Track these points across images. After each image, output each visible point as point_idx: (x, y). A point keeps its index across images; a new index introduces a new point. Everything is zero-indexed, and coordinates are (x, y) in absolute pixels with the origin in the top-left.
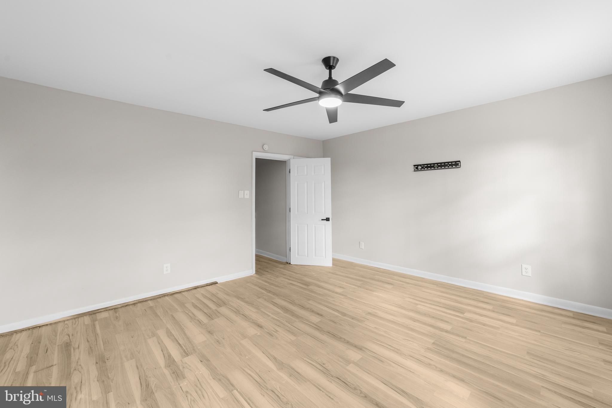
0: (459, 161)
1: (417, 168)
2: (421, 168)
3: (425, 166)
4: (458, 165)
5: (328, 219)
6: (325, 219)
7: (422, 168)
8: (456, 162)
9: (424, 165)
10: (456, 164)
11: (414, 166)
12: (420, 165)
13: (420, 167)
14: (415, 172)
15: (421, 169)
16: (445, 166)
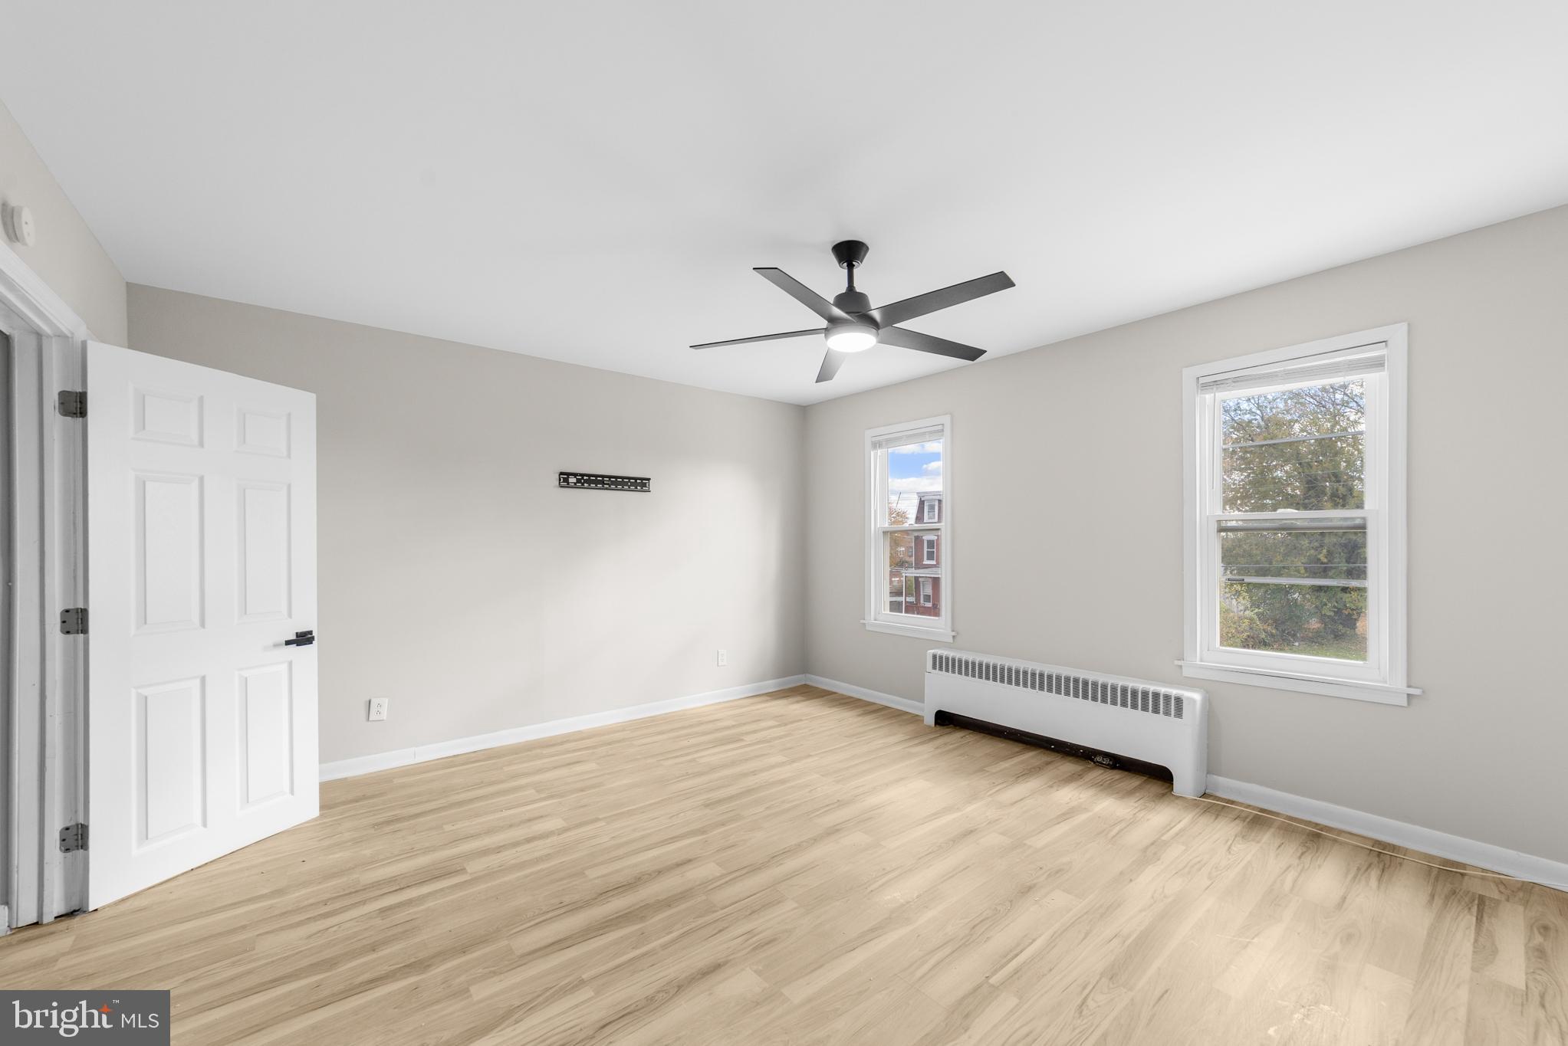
0: (649, 479)
1: (565, 478)
2: (575, 481)
3: (585, 478)
4: (644, 485)
5: (304, 639)
6: (294, 637)
7: (579, 481)
8: (642, 479)
9: (582, 475)
10: (640, 484)
11: (561, 474)
12: (575, 475)
13: (572, 480)
14: (563, 489)
15: (575, 484)
16: (623, 484)
